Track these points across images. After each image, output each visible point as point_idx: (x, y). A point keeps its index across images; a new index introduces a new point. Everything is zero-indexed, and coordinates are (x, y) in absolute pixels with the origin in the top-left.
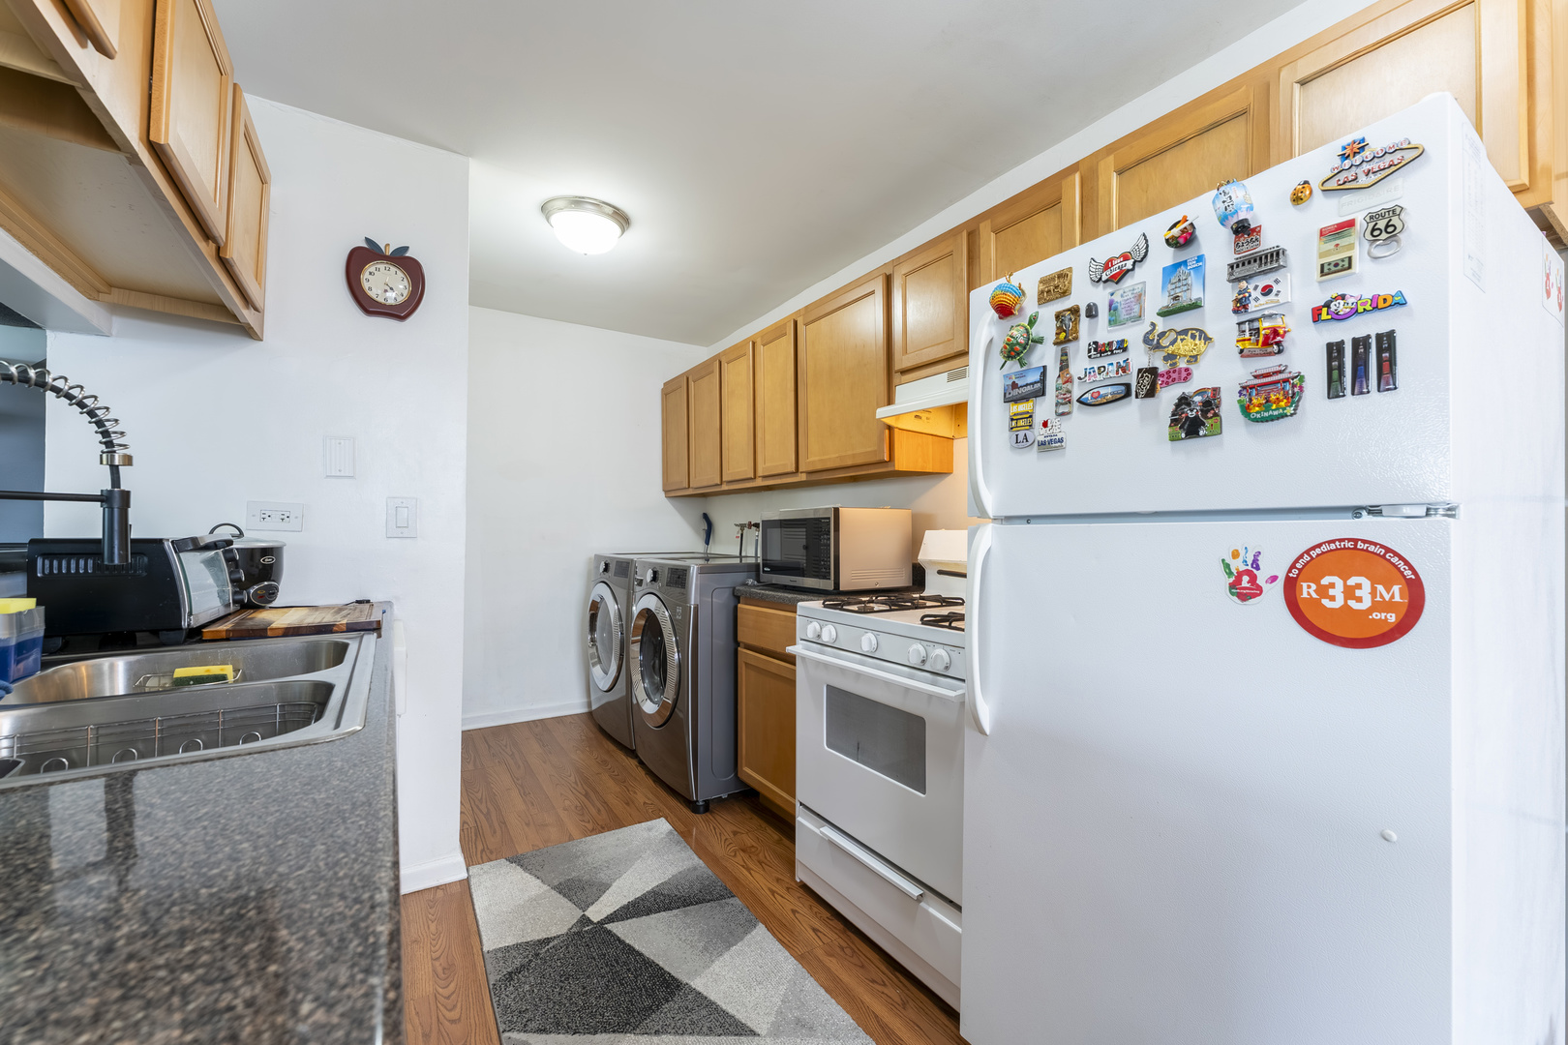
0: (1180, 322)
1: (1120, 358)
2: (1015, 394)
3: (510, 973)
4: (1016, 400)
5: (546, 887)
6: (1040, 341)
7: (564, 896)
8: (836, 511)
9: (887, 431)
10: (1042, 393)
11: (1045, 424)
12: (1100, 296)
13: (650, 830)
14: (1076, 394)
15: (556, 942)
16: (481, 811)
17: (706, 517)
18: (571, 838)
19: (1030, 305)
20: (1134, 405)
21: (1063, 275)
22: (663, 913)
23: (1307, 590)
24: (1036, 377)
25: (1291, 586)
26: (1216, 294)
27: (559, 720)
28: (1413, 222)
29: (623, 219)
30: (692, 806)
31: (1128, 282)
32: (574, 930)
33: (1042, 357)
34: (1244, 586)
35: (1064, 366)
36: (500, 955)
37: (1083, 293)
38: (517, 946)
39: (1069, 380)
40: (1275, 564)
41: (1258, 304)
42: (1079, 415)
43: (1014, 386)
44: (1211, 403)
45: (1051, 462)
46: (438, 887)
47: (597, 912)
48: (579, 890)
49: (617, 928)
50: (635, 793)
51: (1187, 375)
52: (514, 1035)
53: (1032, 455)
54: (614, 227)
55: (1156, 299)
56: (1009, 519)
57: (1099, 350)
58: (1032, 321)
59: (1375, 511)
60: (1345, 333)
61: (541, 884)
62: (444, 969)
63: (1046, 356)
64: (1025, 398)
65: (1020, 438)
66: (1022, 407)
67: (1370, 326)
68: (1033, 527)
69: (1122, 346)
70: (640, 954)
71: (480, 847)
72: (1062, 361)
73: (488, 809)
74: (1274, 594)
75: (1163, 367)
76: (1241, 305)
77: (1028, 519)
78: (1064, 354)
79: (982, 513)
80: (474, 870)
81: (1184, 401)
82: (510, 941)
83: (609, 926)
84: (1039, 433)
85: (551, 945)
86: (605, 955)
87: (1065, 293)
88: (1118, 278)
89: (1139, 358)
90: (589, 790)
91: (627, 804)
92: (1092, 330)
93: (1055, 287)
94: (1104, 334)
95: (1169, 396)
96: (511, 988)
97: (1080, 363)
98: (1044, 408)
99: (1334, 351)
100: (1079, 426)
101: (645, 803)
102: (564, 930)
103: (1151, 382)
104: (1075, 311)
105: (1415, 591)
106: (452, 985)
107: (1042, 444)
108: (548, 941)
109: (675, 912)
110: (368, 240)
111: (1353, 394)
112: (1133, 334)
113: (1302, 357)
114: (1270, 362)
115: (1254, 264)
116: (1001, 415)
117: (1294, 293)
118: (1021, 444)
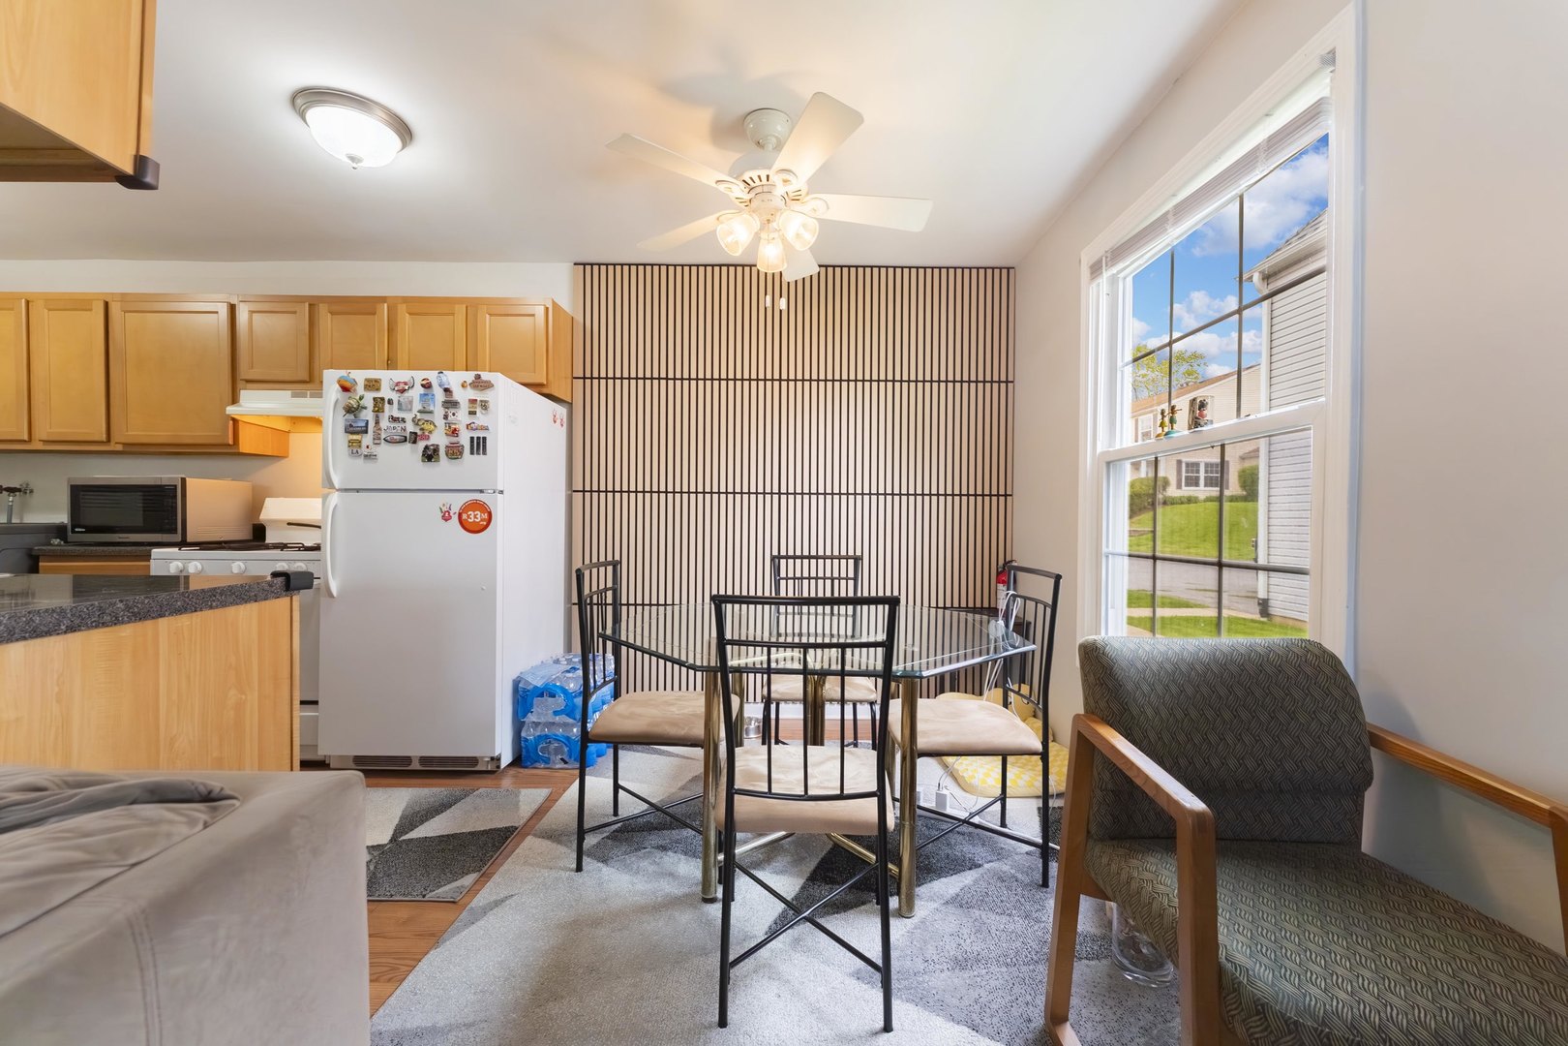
0: (426, 417)
1: (403, 425)
2: (350, 429)
4: (352, 433)
6: (365, 408)
8: (183, 480)
9: (231, 422)
10: (366, 432)
11: (368, 447)
12: (395, 396)
14: (383, 436)
19: (360, 390)
20: (408, 446)
21: (377, 381)
23: (464, 516)
24: (363, 424)
25: (460, 515)
26: (439, 411)
28: (491, 405)
31: (406, 394)
33: (366, 416)
34: (446, 517)
35: (377, 422)
37: (386, 392)
39: (380, 429)
40: (456, 509)
41: (451, 418)
42: (384, 446)
43: (351, 426)
44: (436, 450)
45: (370, 465)
51: (428, 438)
53: (360, 461)
55: (417, 406)
56: (346, 490)
57: (394, 419)
58: (361, 398)
59: (481, 491)
60: (475, 435)
63: (368, 415)
64: (357, 433)
65: (355, 451)
66: (355, 437)
67: (481, 434)
68: (357, 494)
69: (403, 420)
72: (376, 420)
74: (455, 518)
75: (419, 433)
76: (446, 417)
77: (358, 491)
78: (377, 416)
79: (331, 486)
81: (427, 447)
84: (365, 451)
87: (378, 389)
88: (403, 391)
89: (410, 427)
92: (391, 410)
93: (373, 385)
94: (396, 414)
95: (422, 445)
97: (385, 423)
98: (367, 439)
99: (472, 438)
100: (384, 450)
103: (414, 438)
104: (383, 399)
105: (490, 514)
107: (366, 456)
111: (472, 453)
112: (408, 417)
113: (464, 440)
114: (454, 440)
115: (450, 404)
116: (343, 439)
117: (461, 417)
118: (355, 454)
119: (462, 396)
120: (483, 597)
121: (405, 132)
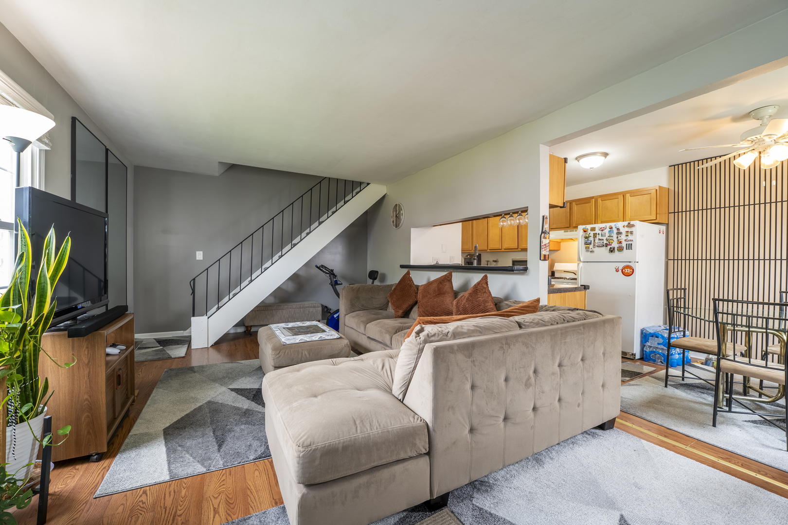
0: (611, 238)
1: (602, 241)
2: (586, 243)
4: (587, 245)
6: (591, 237)
10: (591, 244)
12: (600, 232)
14: (596, 245)
19: (589, 231)
20: (604, 248)
21: (595, 228)
23: (624, 270)
24: (590, 242)
25: (622, 270)
26: (615, 236)
28: (634, 233)
31: (604, 231)
34: (617, 271)
35: (594, 241)
37: (597, 231)
39: (595, 243)
40: (621, 268)
41: (619, 238)
44: (614, 249)
45: (592, 254)
51: (611, 245)
53: (589, 253)
55: (607, 235)
56: (584, 262)
57: (600, 240)
58: (589, 234)
59: (630, 262)
60: (628, 243)
63: (591, 239)
64: (588, 244)
66: (588, 246)
67: (630, 243)
68: (588, 263)
69: (603, 240)
74: (620, 271)
75: (608, 243)
76: (617, 238)
78: (594, 239)
79: (580, 261)
81: (611, 248)
84: (591, 250)
87: (595, 230)
88: (602, 230)
89: (605, 242)
92: (599, 237)
93: (593, 229)
94: (601, 238)
95: (609, 247)
97: (597, 241)
98: (591, 246)
99: (627, 244)
100: (596, 249)
103: (607, 245)
104: (596, 233)
105: (633, 270)
111: (627, 249)
112: (604, 238)
113: (624, 244)
114: (620, 245)
115: (619, 233)
116: (584, 246)
117: (623, 237)
118: (587, 251)
119: (623, 230)
120: (631, 298)
121: (606, 155)
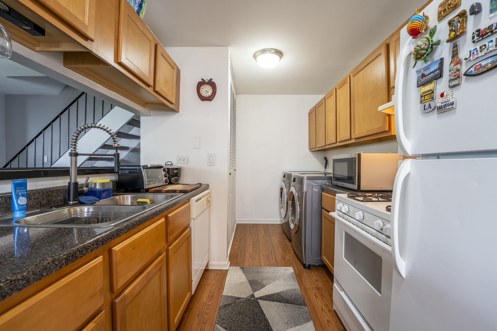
3: (226, 305)
4: (424, 85)
5: (247, 280)
6: (438, 43)
7: (250, 285)
8: (359, 155)
9: (387, 117)
11: (442, 95)
13: (286, 270)
14: (464, 69)
15: (241, 300)
16: (240, 250)
17: (325, 158)
18: (261, 266)
22: (278, 303)
24: (436, 66)
27: (273, 225)
29: (279, 53)
30: (304, 266)
32: (248, 298)
33: (441, 54)
35: (455, 53)
36: (226, 298)
38: (231, 297)
39: (459, 62)
42: (466, 85)
43: (423, 76)
45: (447, 119)
46: (220, 270)
47: (257, 294)
48: (255, 284)
49: (261, 302)
50: (287, 255)
52: (218, 326)
53: (434, 116)
54: (277, 57)
56: (426, 156)
58: (432, 33)
61: (246, 279)
62: (211, 296)
63: (443, 51)
65: (427, 107)
68: (442, 161)
70: (264, 315)
71: (235, 261)
72: (453, 51)
73: (242, 250)
77: (438, 156)
78: (455, 46)
79: (405, 153)
80: (231, 267)
82: (230, 294)
83: (259, 301)
85: (240, 300)
86: (254, 311)
87: (456, 6)
90: (273, 251)
91: (283, 259)
93: (449, 5)
94: (487, 21)
96: (224, 310)
97: (466, 49)
98: (442, 86)
101: (288, 260)
102: (245, 297)
104: (463, 15)
106: (211, 302)
107: (440, 108)
108: (240, 298)
109: (282, 304)
110: (202, 79)
116: (415, 95)
118: (427, 109)
